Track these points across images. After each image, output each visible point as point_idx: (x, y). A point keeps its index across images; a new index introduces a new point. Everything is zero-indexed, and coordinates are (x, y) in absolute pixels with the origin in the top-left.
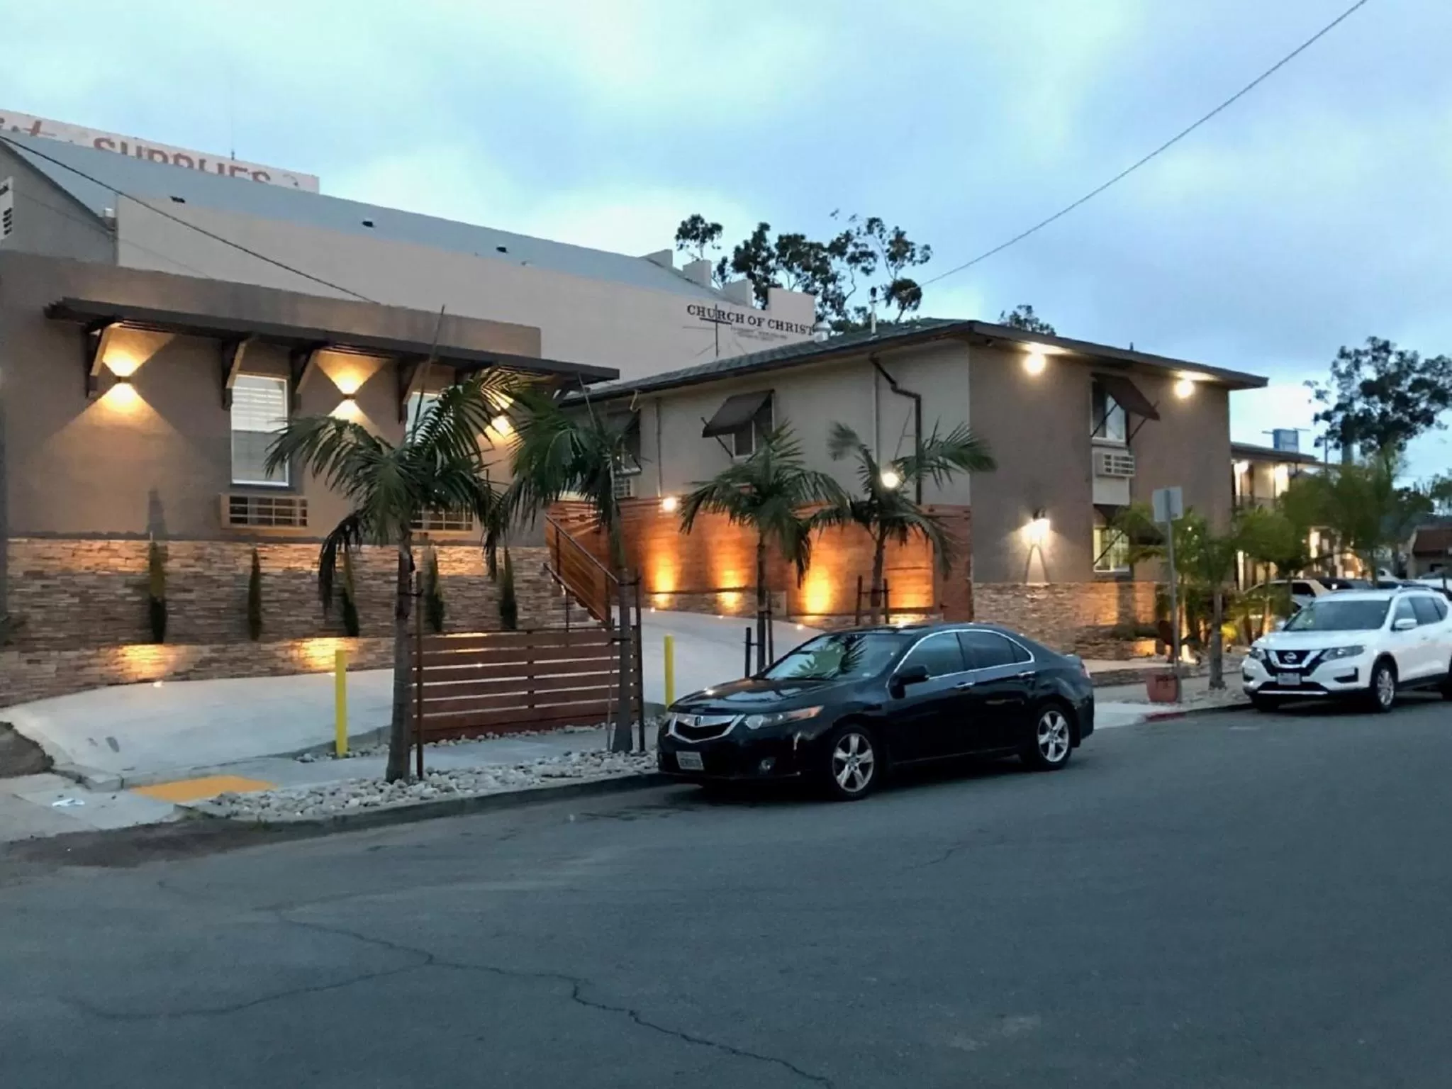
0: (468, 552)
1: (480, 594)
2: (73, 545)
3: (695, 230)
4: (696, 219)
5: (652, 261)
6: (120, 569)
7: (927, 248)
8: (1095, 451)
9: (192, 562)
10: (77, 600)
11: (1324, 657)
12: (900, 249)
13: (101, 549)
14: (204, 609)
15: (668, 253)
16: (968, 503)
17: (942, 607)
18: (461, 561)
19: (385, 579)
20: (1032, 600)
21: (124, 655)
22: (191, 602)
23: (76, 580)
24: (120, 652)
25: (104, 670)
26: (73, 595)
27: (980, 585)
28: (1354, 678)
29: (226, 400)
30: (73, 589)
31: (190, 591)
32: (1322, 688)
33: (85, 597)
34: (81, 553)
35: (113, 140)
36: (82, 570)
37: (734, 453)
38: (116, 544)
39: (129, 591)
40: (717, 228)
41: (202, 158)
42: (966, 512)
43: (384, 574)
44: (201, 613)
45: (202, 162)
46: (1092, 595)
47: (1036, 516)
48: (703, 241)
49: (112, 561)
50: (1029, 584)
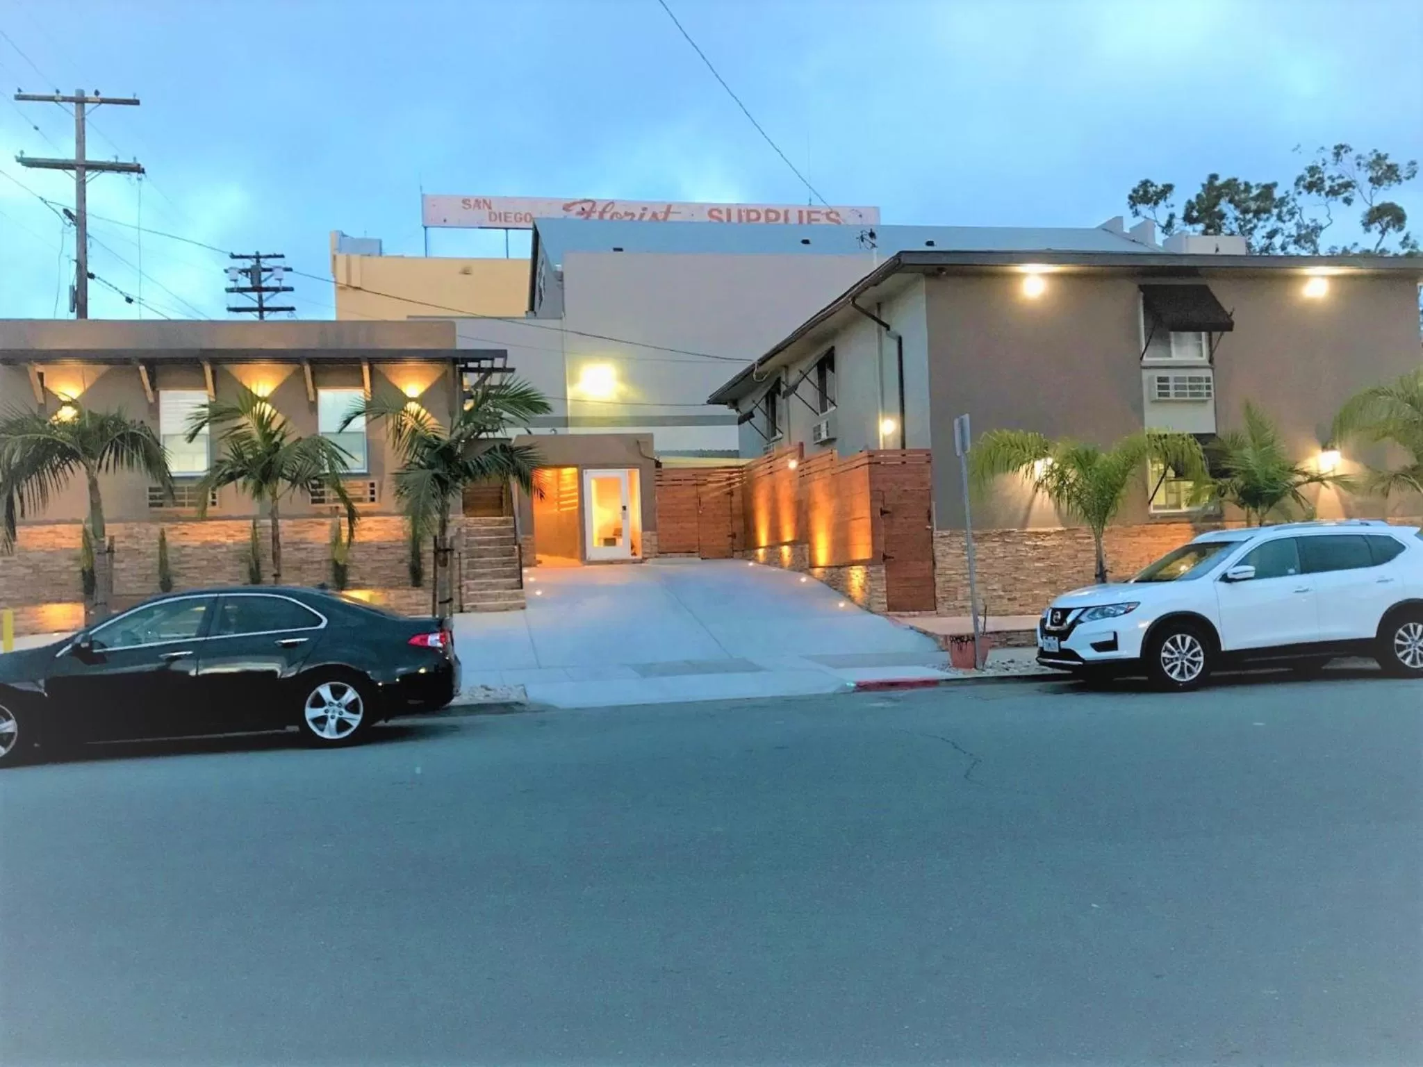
0: (376, 521)
1: (391, 557)
2: (28, 530)
3: (1145, 195)
4: (1145, 184)
5: (1105, 230)
6: (64, 546)
7: (1413, 163)
8: (1146, 374)
9: (123, 539)
10: (31, 571)
11: (1083, 618)
12: (1385, 172)
13: (49, 532)
14: (133, 576)
15: (1119, 220)
16: (929, 447)
17: (885, 557)
18: (370, 529)
19: (296, 547)
20: (1035, 547)
21: (43, 612)
22: (123, 570)
23: (29, 555)
24: (40, 609)
25: (27, 623)
26: (28, 567)
27: (946, 533)
28: (1112, 645)
30: (31, 564)
31: (122, 562)
32: (1077, 657)
33: (35, 568)
34: (32, 536)
36: (35, 548)
37: (819, 411)
38: (60, 528)
39: (71, 563)
40: (1168, 188)
42: (927, 455)
43: (295, 543)
44: (131, 578)
45: (786, 212)
46: (1145, 540)
48: (1156, 203)
49: (58, 541)
50: (1029, 530)
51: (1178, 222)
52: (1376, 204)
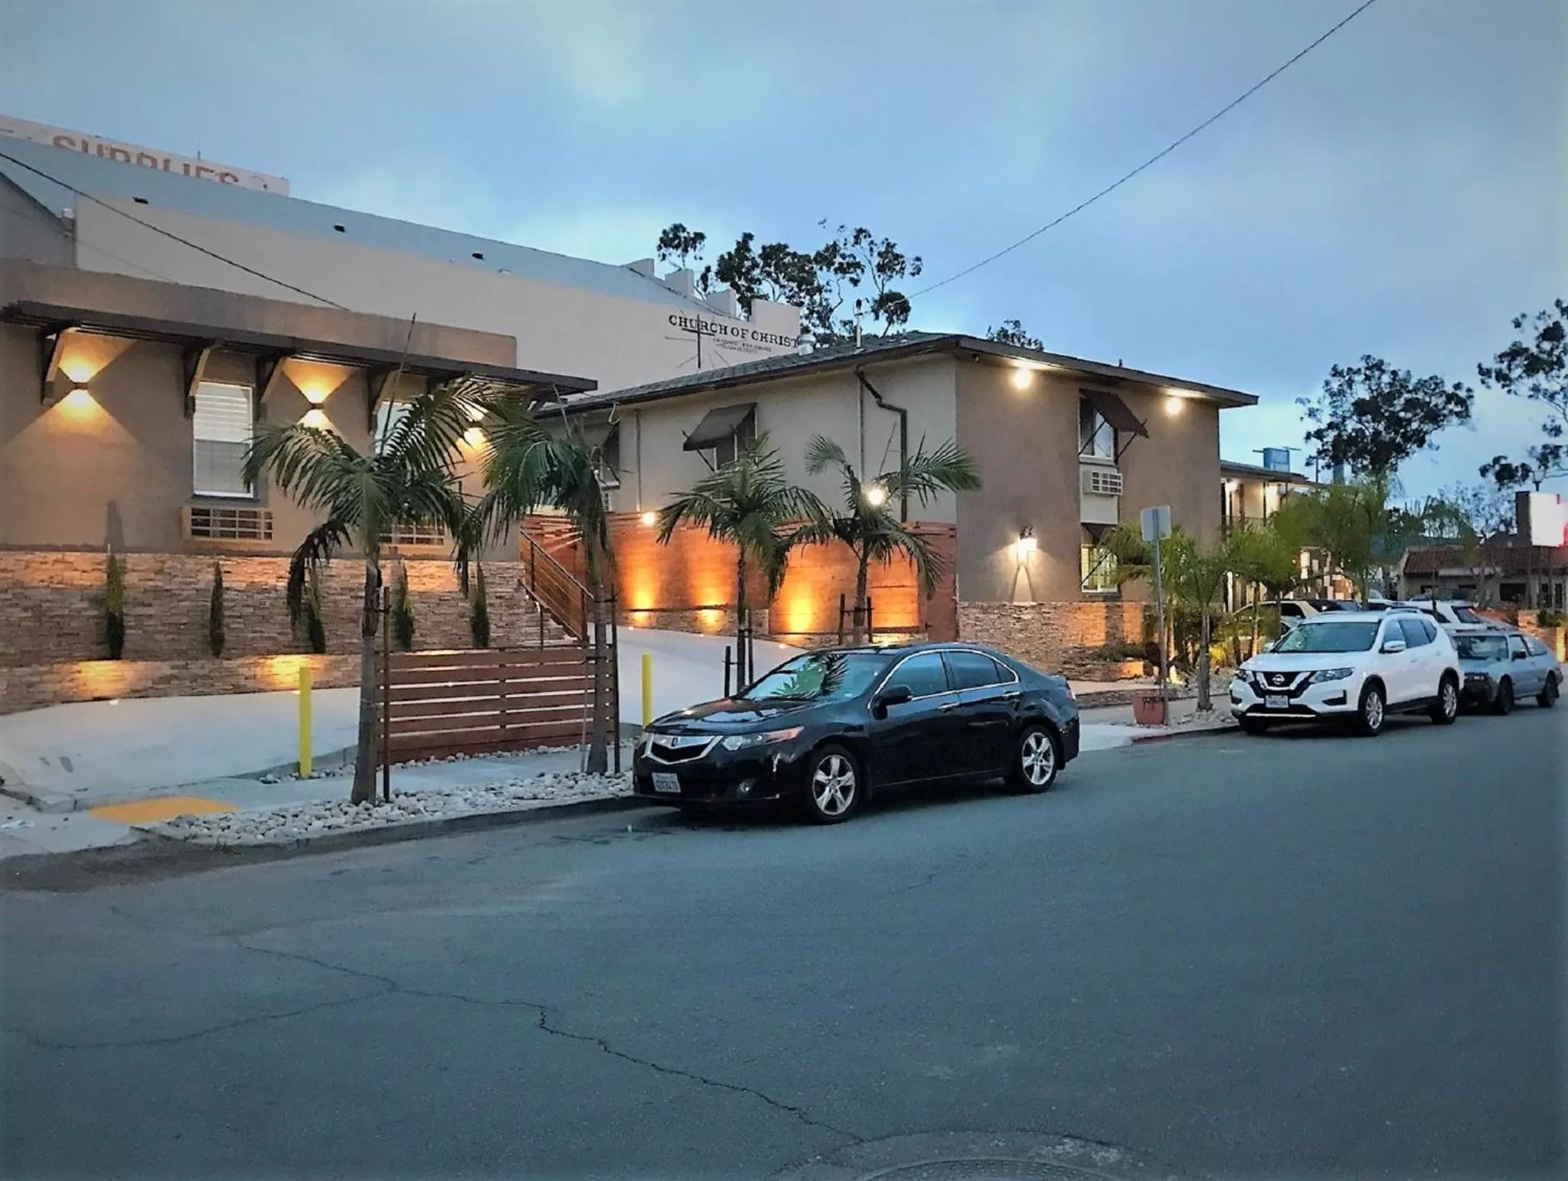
0: (438, 567)
1: (452, 610)
2: (29, 557)
3: (676, 239)
4: (678, 228)
5: (632, 270)
6: (75, 582)
7: (918, 259)
8: (1082, 468)
9: (152, 575)
10: (29, 614)
11: (1312, 680)
12: (891, 261)
13: (56, 561)
14: (164, 625)
15: (649, 262)
16: (953, 521)
17: (927, 626)
18: (432, 576)
19: (352, 594)
20: (1019, 620)
21: (79, 672)
22: (150, 616)
23: (27, 593)
24: (76, 668)
25: (58, 687)
26: (25, 609)
27: (966, 604)
28: (1342, 701)
29: (189, 407)
30: (28, 603)
31: (150, 605)
32: (1311, 712)
33: (38, 613)
34: (34, 565)
35: (73, 138)
36: (35, 584)
37: (715, 467)
38: (70, 556)
39: (85, 605)
40: (700, 236)
41: (167, 157)
42: (952, 529)
43: (352, 590)
44: (160, 628)
45: (167, 162)
46: (1080, 616)
47: (1022, 535)
48: (686, 251)
49: (68, 574)
50: (1015, 603)
51: (712, 275)
52: (886, 291)
